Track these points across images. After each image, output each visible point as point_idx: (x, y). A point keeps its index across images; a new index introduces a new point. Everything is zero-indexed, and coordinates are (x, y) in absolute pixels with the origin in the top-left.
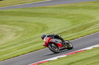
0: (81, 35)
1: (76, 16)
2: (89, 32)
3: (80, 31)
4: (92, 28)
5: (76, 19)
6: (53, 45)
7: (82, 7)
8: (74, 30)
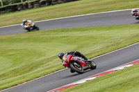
0: (27, 79)
1: (18, 52)
2: (38, 75)
3: (24, 72)
4: (42, 68)
5: (18, 57)
6: (75, 64)
7: (26, 39)
8: (15, 72)
